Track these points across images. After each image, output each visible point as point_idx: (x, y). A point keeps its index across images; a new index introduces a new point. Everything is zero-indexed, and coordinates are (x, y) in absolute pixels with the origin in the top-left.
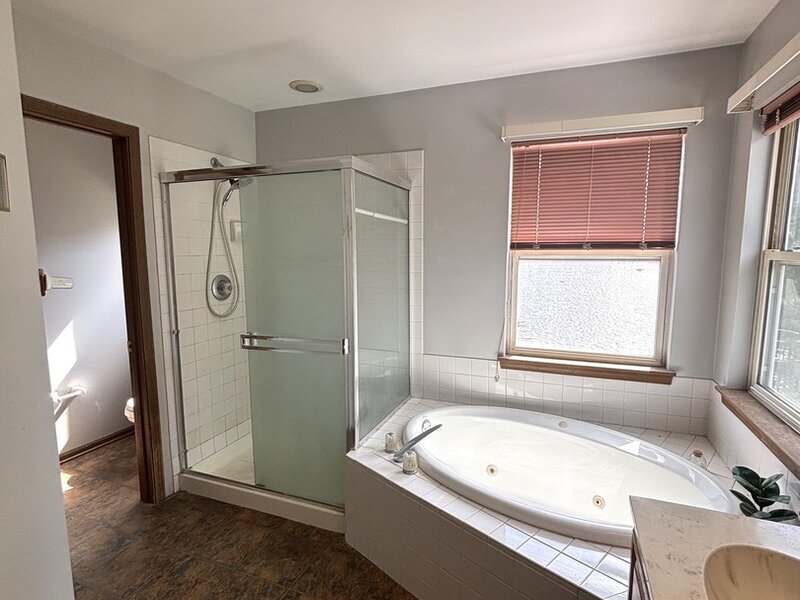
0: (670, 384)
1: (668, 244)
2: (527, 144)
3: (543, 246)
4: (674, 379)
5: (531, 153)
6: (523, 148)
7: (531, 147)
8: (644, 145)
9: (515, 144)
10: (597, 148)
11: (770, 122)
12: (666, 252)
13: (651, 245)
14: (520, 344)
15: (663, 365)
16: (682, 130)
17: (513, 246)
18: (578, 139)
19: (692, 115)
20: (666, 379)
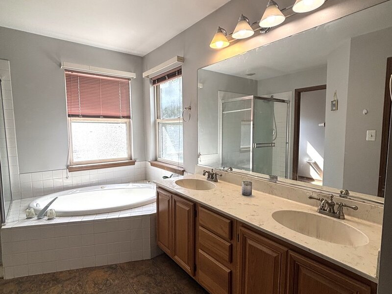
0: (134, 164)
1: (129, 117)
2: (72, 71)
3: (84, 116)
4: (136, 163)
5: (74, 76)
6: (70, 73)
7: (74, 73)
8: (118, 82)
9: (66, 70)
10: (102, 79)
11: (154, 82)
12: (128, 120)
13: (124, 117)
14: (75, 160)
15: (131, 159)
16: (129, 79)
17: (69, 116)
18: (94, 74)
19: (132, 75)
20: (133, 163)
